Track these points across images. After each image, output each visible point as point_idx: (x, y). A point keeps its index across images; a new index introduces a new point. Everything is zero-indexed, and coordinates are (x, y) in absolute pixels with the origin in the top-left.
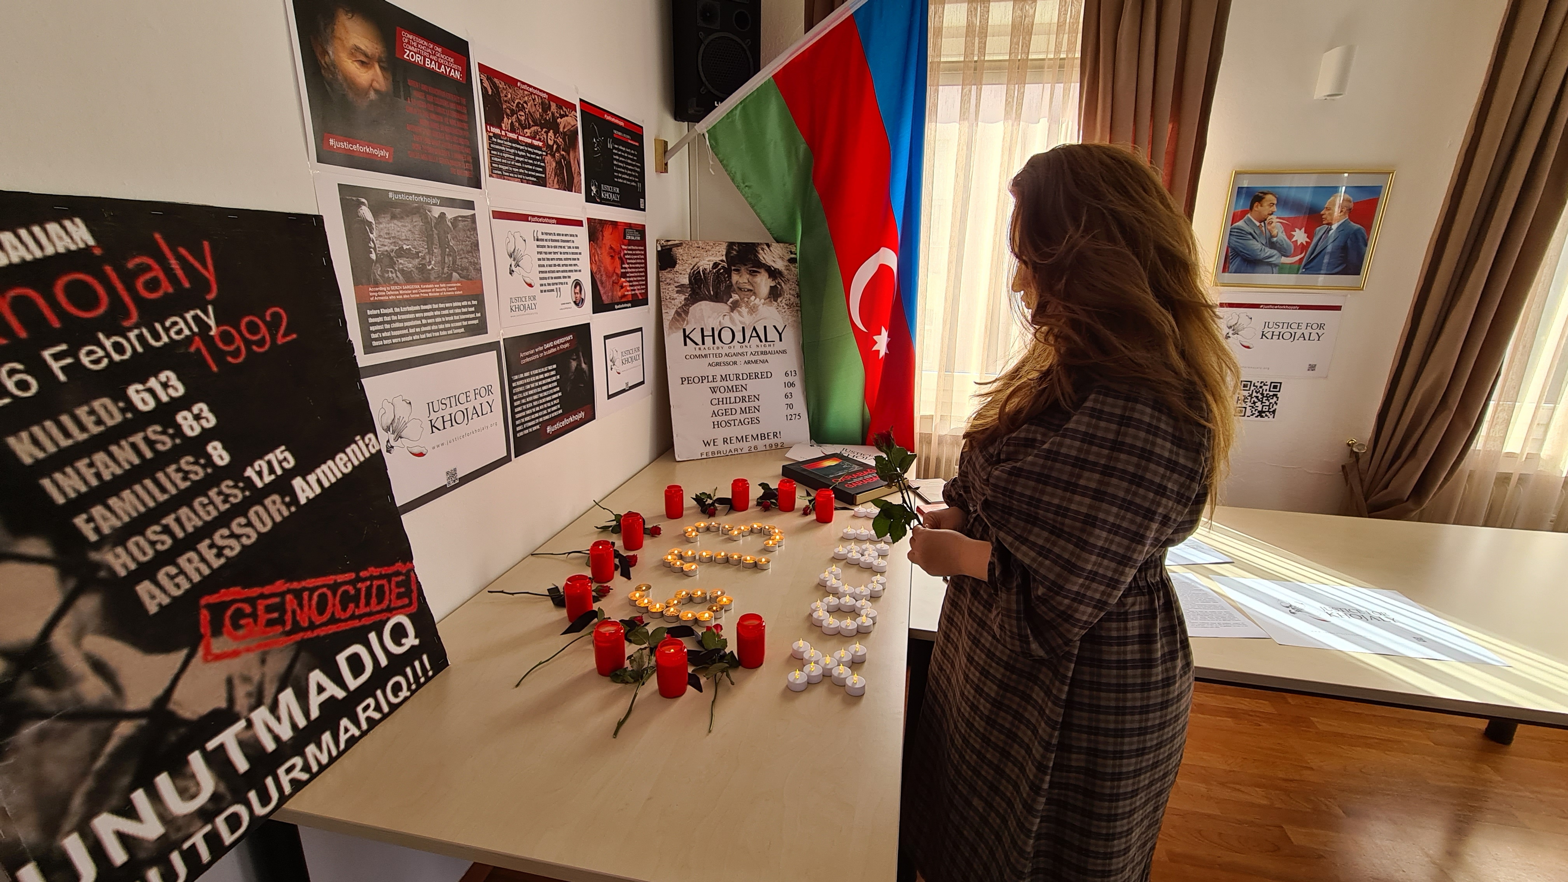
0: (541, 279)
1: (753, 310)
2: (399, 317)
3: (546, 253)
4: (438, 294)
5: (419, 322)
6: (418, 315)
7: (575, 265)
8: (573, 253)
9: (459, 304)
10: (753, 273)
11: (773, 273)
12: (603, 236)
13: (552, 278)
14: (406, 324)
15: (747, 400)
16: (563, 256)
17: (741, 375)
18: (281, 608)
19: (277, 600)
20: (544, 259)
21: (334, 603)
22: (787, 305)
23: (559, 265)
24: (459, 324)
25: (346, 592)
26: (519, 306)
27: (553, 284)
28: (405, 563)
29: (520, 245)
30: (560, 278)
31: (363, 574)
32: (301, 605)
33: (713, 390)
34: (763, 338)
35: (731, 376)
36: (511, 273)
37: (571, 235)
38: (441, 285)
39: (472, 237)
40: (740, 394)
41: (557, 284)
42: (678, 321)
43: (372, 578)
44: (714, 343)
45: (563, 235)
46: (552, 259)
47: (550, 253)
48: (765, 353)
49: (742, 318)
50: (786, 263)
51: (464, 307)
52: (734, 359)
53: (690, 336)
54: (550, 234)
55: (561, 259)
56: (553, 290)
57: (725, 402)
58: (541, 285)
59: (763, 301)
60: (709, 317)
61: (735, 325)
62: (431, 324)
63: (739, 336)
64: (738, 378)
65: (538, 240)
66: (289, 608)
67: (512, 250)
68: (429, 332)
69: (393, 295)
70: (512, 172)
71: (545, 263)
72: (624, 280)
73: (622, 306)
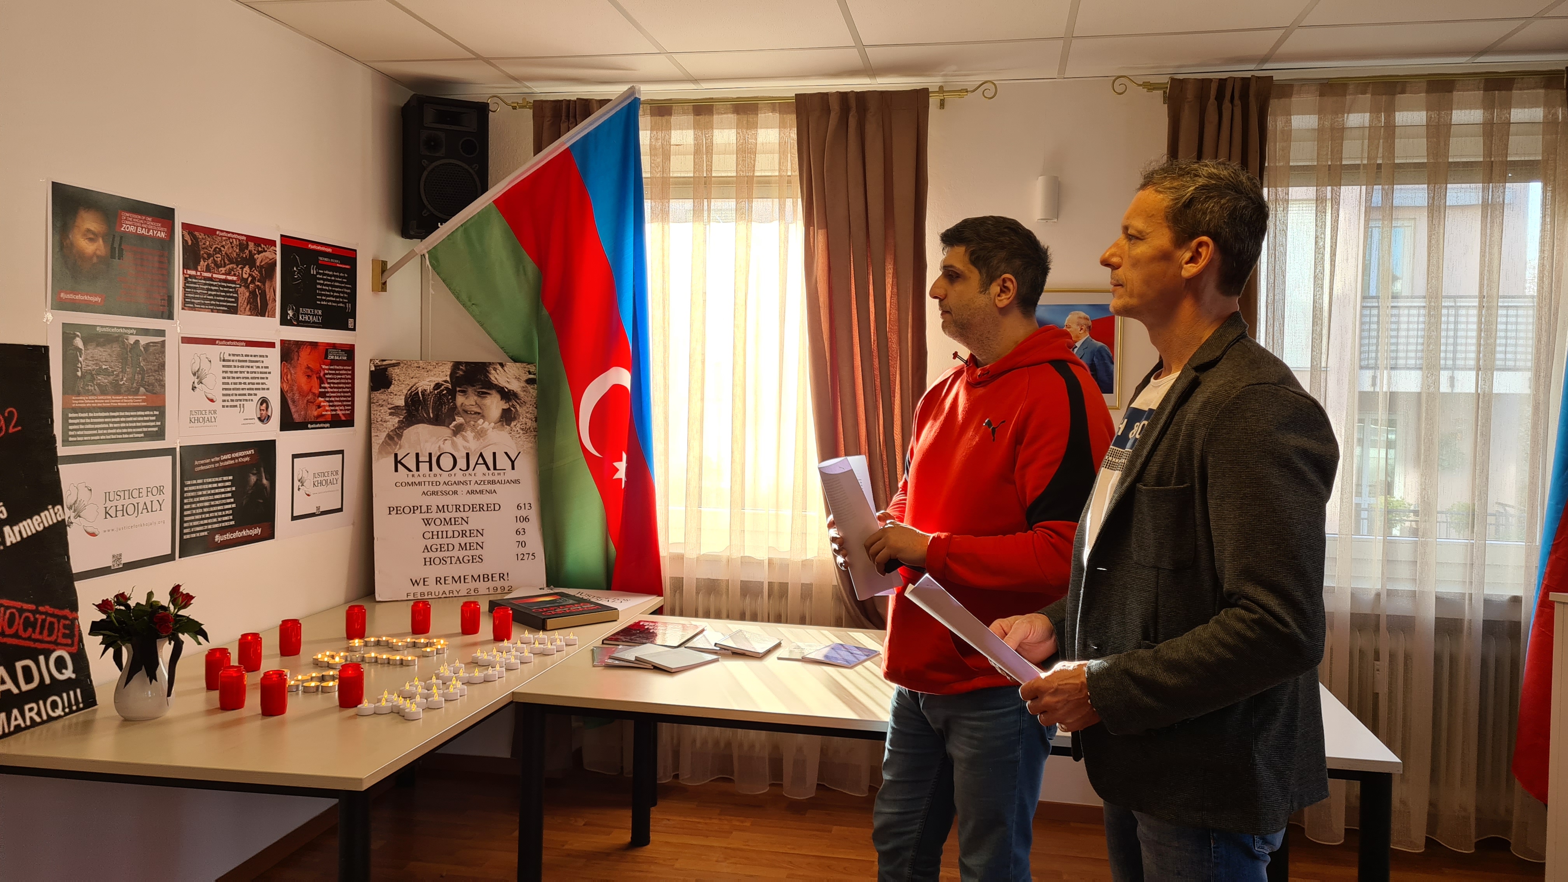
0: (224, 395)
1: (480, 434)
2: (92, 420)
3: (231, 372)
4: (125, 404)
5: (107, 426)
6: (106, 420)
7: (263, 384)
8: (261, 373)
9: (143, 413)
10: (482, 395)
11: (507, 395)
12: (299, 356)
13: (236, 395)
14: (96, 426)
15: (468, 534)
16: (250, 375)
17: (462, 506)
20: (229, 378)
22: (522, 429)
23: (245, 383)
24: (140, 430)
26: (197, 418)
27: (237, 400)
28: (69, 610)
29: (205, 365)
30: (245, 395)
31: (41, 609)
33: (427, 522)
34: (491, 466)
35: (450, 507)
36: (193, 389)
37: (261, 356)
38: (129, 397)
40: (459, 528)
41: (241, 400)
42: (389, 445)
44: (431, 470)
45: (251, 356)
46: (238, 378)
47: (236, 372)
48: (492, 482)
49: (467, 443)
50: (524, 384)
51: (146, 416)
52: (454, 488)
54: (238, 355)
55: (248, 378)
56: (236, 406)
57: (440, 536)
59: (493, 424)
60: (426, 442)
61: (458, 450)
62: (117, 428)
63: (462, 463)
64: (457, 509)
65: (224, 360)
67: (197, 369)
68: (114, 434)
69: (90, 403)
70: (204, 304)
71: (230, 381)
72: (322, 399)
73: (318, 425)
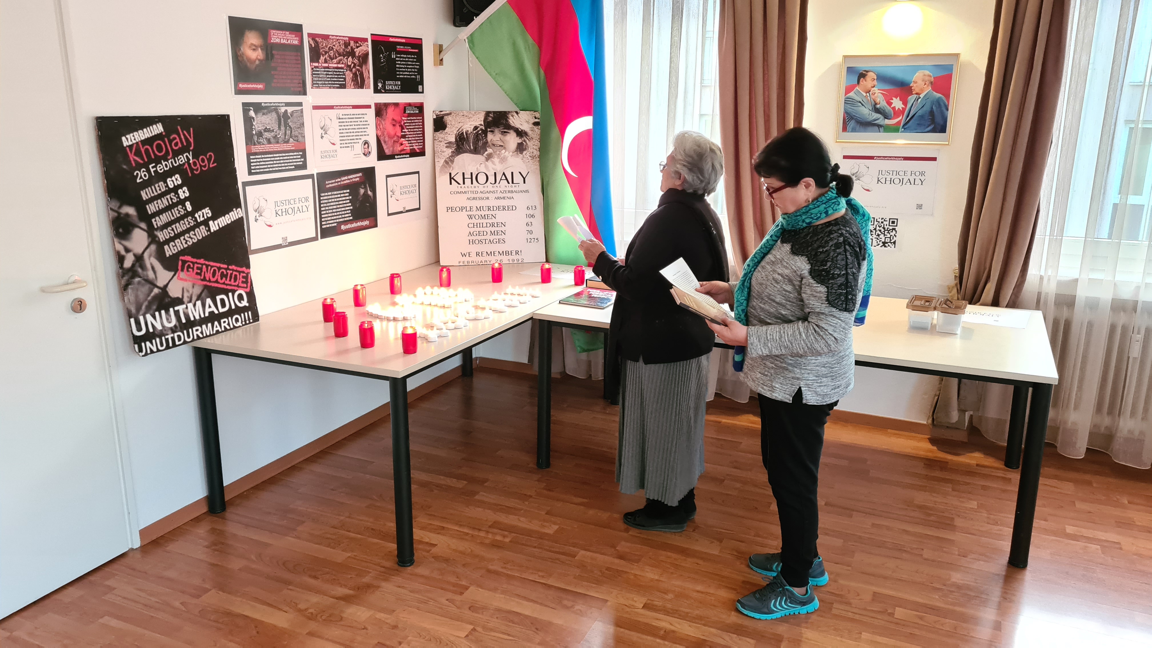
1: (503, 160)
2: (265, 160)
3: (344, 126)
5: (272, 162)
6: (272, 159)
7: (364, 132)
8: (363, 125)
9: (293, 154)
10: (504, 133)
11: (520, 133)
12: (386, 113)
13: (348, 140)
14: (267, 163)
16: (356, 127)
17: (492, 207)
20: (343, 129)
22: (531, 157)
23: (353, 132)
24: (293, 164)
26: (326, 155)
29: (328, 122)
30: (354, 139)
33: (470, 217)
34: (510, 181)
35: (484, 207)
36: (322, 138)
37: (364, 114)
38: (284, 145)
39: (301, 119)
42: (446, 167)
44: (472, 183)
46: (349, 129)
47: (347, 126)
48: (511, 192)
49: (494, 166)
50: (531, 126)
54: (348, 115)
55: (355, 129)
56: (349, 147)
57: (478, 226)
59: (511, 152)
60: (469, 165)
61: (489, 171)
63: (492, 179)
64: (489, 209)
65: (339, 119)
66: (203, 270)
67: (323, 125)
69: (262, 150)
70: (325, 84)
71: (344, 131)
72: (404, 139)
73: (402, 156)
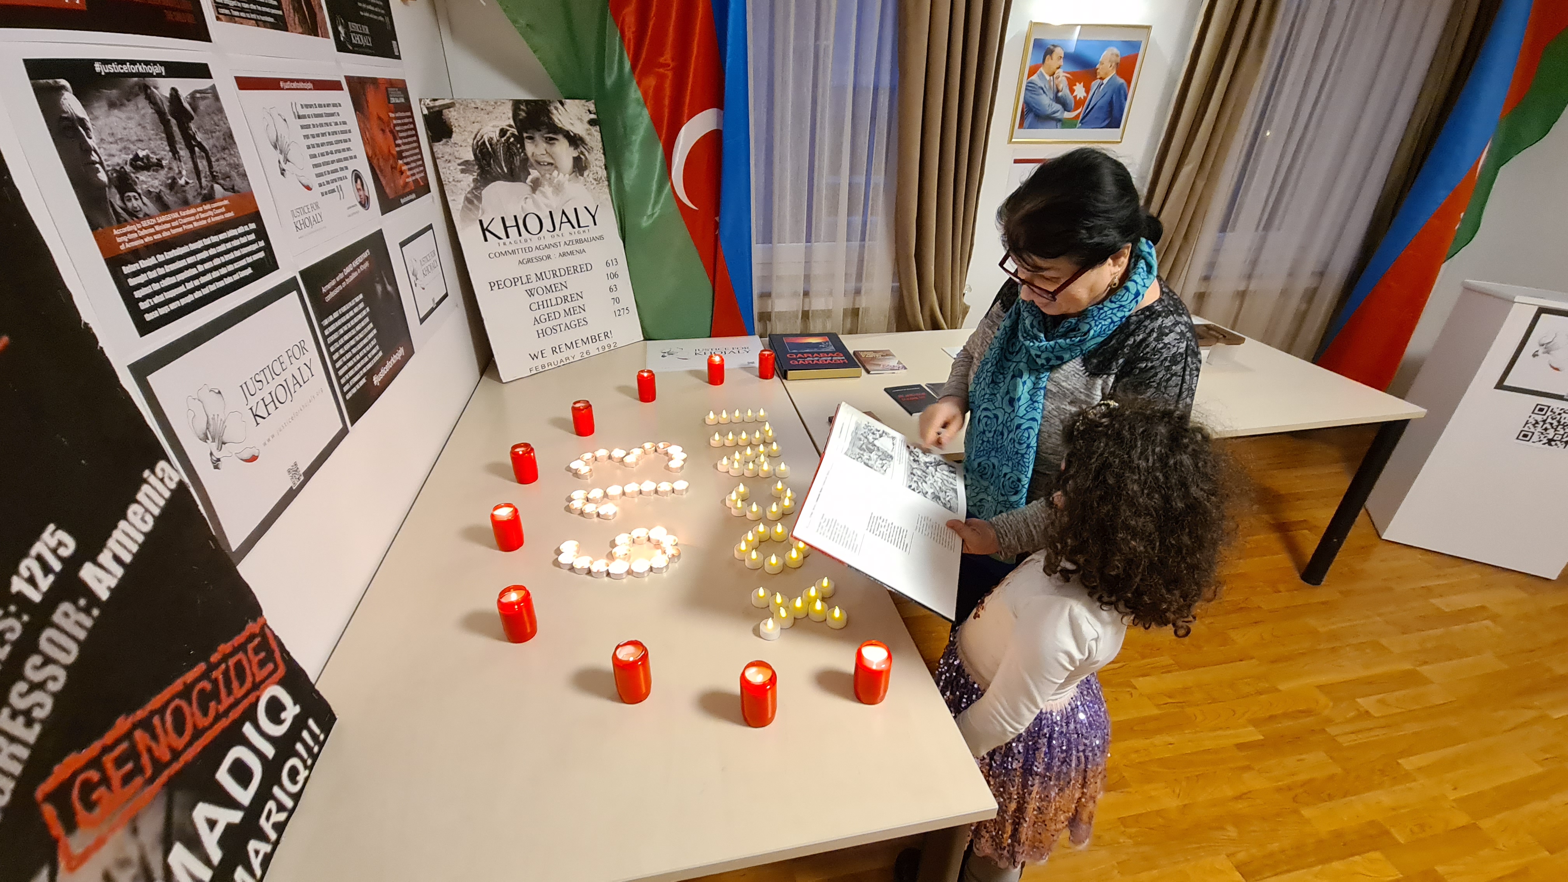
1: (558, 188)
2: (167, 269)
3: (312, 136)
5: (194, 271)
6: (189, 260)
8: (342, 133)
9: (232, 233)
10: (550, 141)
11: (574, 140)
13: (329, 173)
15: (569, 299)
17: (558, 271)
18: (133, 754)
19: (124, 745)
21: (192, 713)
24: (242, 263)
25: (202, 691)
26: (303, 220)
27: (332, 181)
28: (254, 620)
29: (282, 128)
30: (337, 170)
31: (214, 658)
32: (155, 737)
33: (530, 293)
34: (574, 223)
35: (547, 273)
36: (283, 174)
37: (333, 105)
38: (205, 208)
39: (221, 123)
40: (560, 294)
41: (335, 180)
42: (470, 210)
43: (225, 658)
44: (520, 235)
45: (326, 106)
47: (318, 135)
48: (579, 241)
49: (547, 200)
50: (586, 126)
51: (243, 235)
52: (546, 252)
53: (489, 228)
54: (311, 106)
55: (331, 143)
57: (545, 306)
58: (320, 185)
59: (568, 176)
60: (508, 202)
61: (541, 209)
62: (210, 271)
63: (547, 224)
64: (555, 275)
65: (300, 117)
66: (141, 747)
67: (275, 138)
69: (149, 235)
70: (243, 10)
72: (401, 162)
73: (408, 198)
